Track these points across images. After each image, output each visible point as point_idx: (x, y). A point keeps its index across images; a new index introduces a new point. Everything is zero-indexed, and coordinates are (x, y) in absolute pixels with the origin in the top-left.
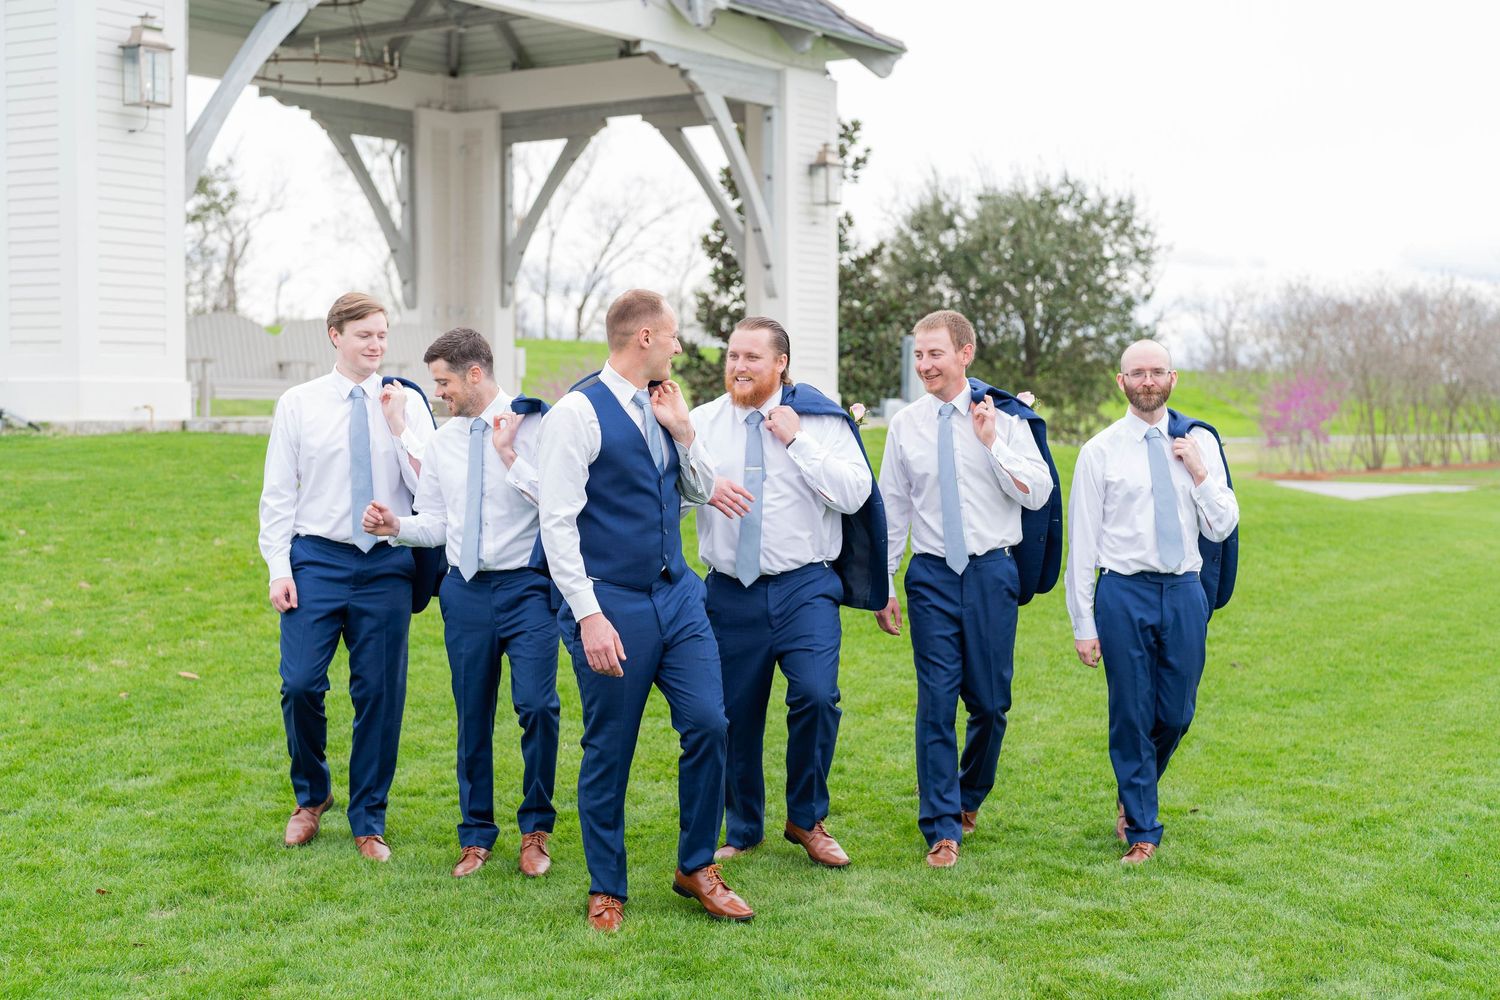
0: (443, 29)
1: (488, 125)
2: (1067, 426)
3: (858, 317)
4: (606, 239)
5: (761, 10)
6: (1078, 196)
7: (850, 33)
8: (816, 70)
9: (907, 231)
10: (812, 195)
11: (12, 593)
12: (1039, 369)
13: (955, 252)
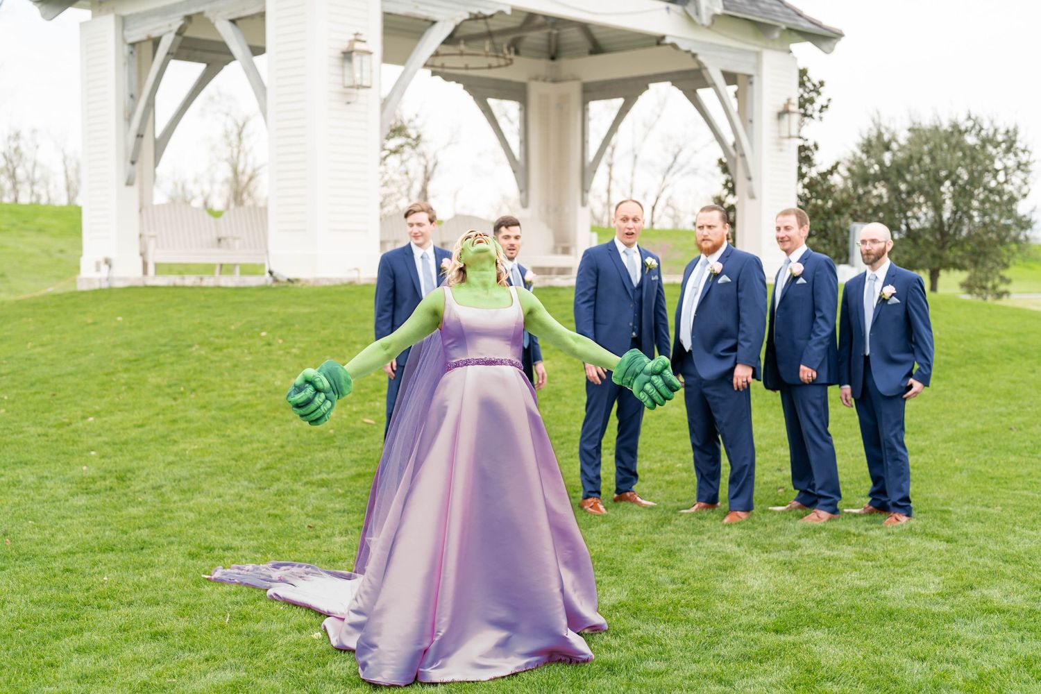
0: (546, 31)
1: (574, 90)
2: (979, 283)
3: (821, 212)
4: (671, 159)
5: (746, 13)
6: (977, 128)
7: (806, 26)
8: (783, 51)
9: (859, 153)
10: (779, 132)
11: (274, 375)
12: (949, 244)
13: (891, 166)
